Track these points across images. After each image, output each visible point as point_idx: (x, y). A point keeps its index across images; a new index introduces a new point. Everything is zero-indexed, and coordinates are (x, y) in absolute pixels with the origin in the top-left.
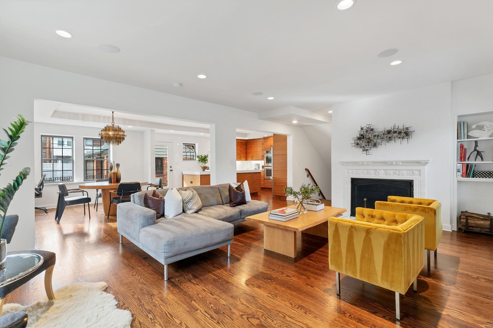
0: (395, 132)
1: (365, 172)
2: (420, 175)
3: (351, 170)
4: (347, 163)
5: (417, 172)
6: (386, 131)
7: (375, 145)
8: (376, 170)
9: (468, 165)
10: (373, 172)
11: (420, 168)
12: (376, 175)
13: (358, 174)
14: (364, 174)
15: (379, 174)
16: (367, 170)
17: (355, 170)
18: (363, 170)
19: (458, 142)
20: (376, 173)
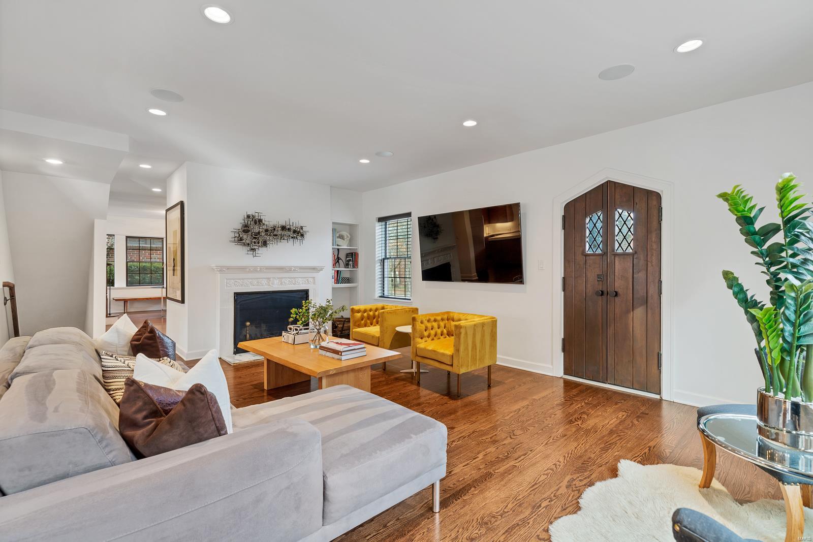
0: (289, 230)
1: (255, 282)
2: (314, 283)
3: (233, 279)
4: (228, 269)
5: (311, 280)
6: (280, 226)
7: (265, 244)
8: (269, 279)
9: (338, 271)
10: (264, 282)
11: (314, 275)
12: (269, 285)
13: (245, 286)
14: (254, 285)
15: (273, 284)
16: (257, 279)
17: (240, 279)
18: (251, 279)
19: (333, 248)
20: (269, 283)
